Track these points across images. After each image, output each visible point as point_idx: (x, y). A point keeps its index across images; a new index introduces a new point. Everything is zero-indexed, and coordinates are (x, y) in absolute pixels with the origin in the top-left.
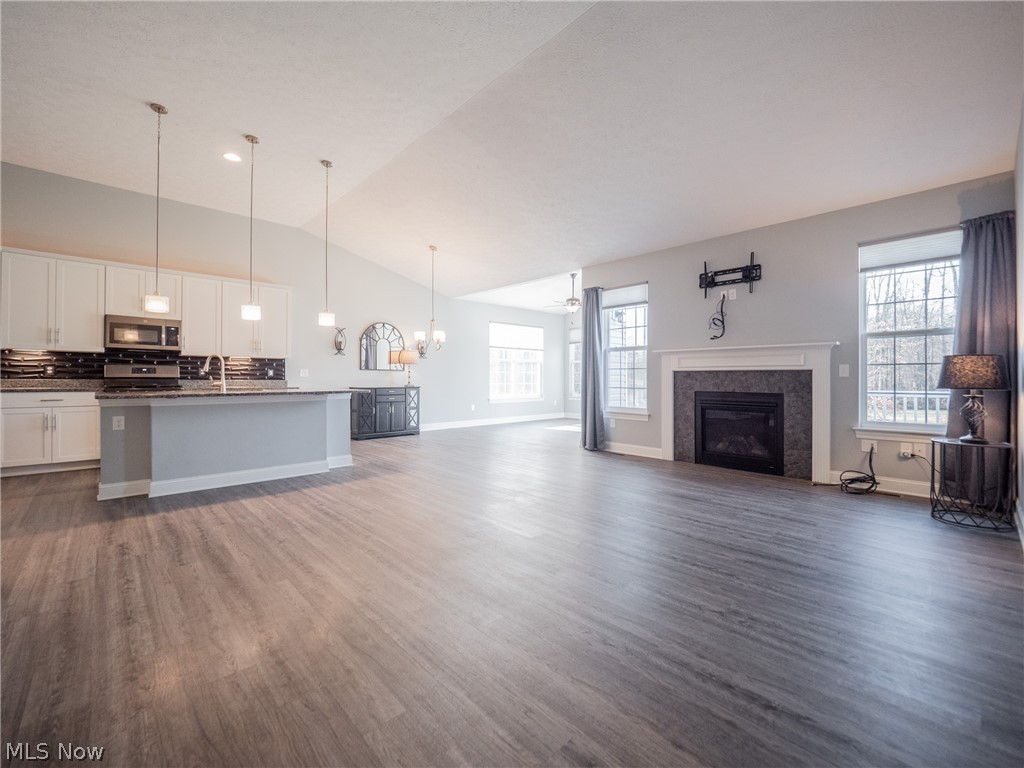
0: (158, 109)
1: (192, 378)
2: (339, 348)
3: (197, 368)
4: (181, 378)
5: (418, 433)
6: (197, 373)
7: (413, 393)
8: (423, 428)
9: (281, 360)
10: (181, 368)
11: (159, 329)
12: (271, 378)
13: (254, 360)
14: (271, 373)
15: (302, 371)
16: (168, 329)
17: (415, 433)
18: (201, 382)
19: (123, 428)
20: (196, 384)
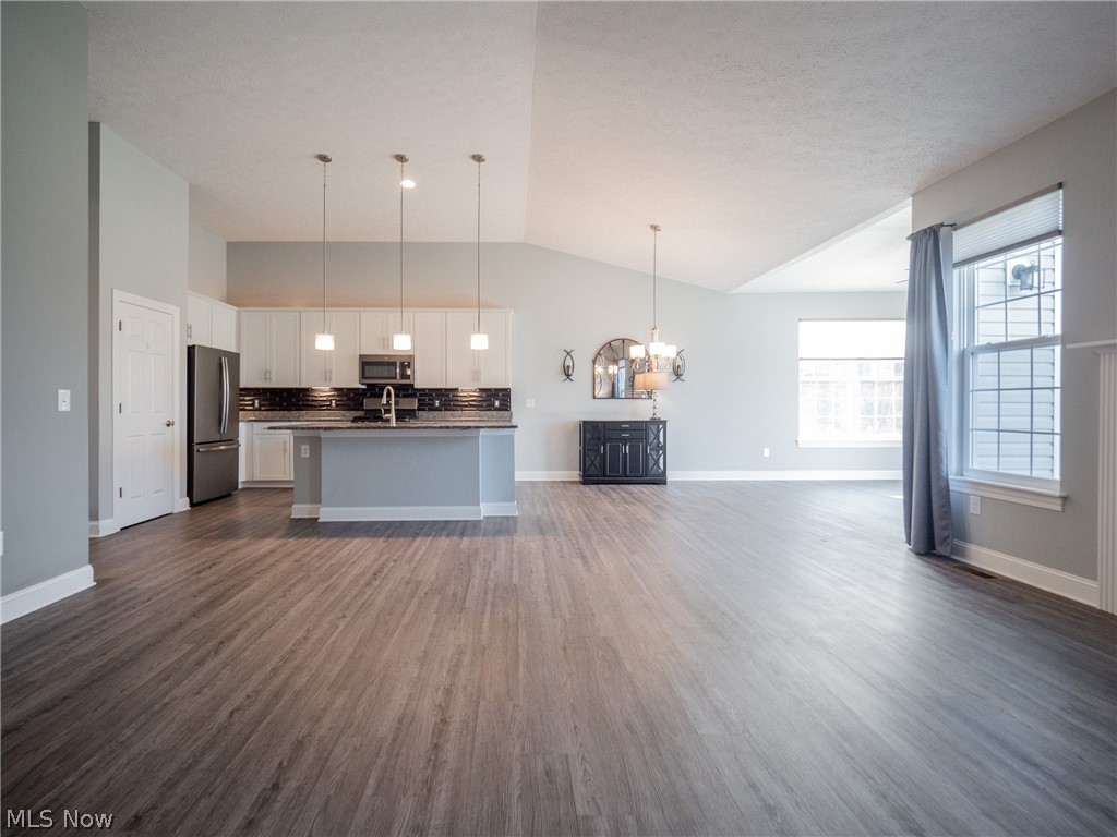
0: (324, 159)
1: (430, 410)
2: (567, 373)
3: (432, 400)
4: (419, 409)
5: (664, 482)
6: (433, 405)
7: (654, 428)
8: (671, 476)
9: (506, 390)
10: (419, 400)
11: (394, 364)
12: (497, 409)
13: (481, 390)
14: (497, 403)
15: (527, 400)
16: (402, 363)
17: (660, 480)
18: (435, 413)
19: (308, 456)
20: (431, 414)
